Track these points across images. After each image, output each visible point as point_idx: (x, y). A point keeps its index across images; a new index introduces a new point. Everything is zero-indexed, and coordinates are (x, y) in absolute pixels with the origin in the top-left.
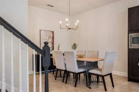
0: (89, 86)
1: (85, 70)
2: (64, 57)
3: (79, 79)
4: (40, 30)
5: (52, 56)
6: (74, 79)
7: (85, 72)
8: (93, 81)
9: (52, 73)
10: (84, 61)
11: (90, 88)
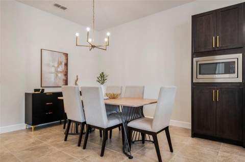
0: (129, 151)
1: (121, 122)
2: (81, 98)
3: (110, 137)
4: (41, 50)
5: (62, 96)
6: (101, 136)
7: (121, 125)
8: (135, 141)
9: (63, 126)
10: (119, 106)
11: (131, 157)
